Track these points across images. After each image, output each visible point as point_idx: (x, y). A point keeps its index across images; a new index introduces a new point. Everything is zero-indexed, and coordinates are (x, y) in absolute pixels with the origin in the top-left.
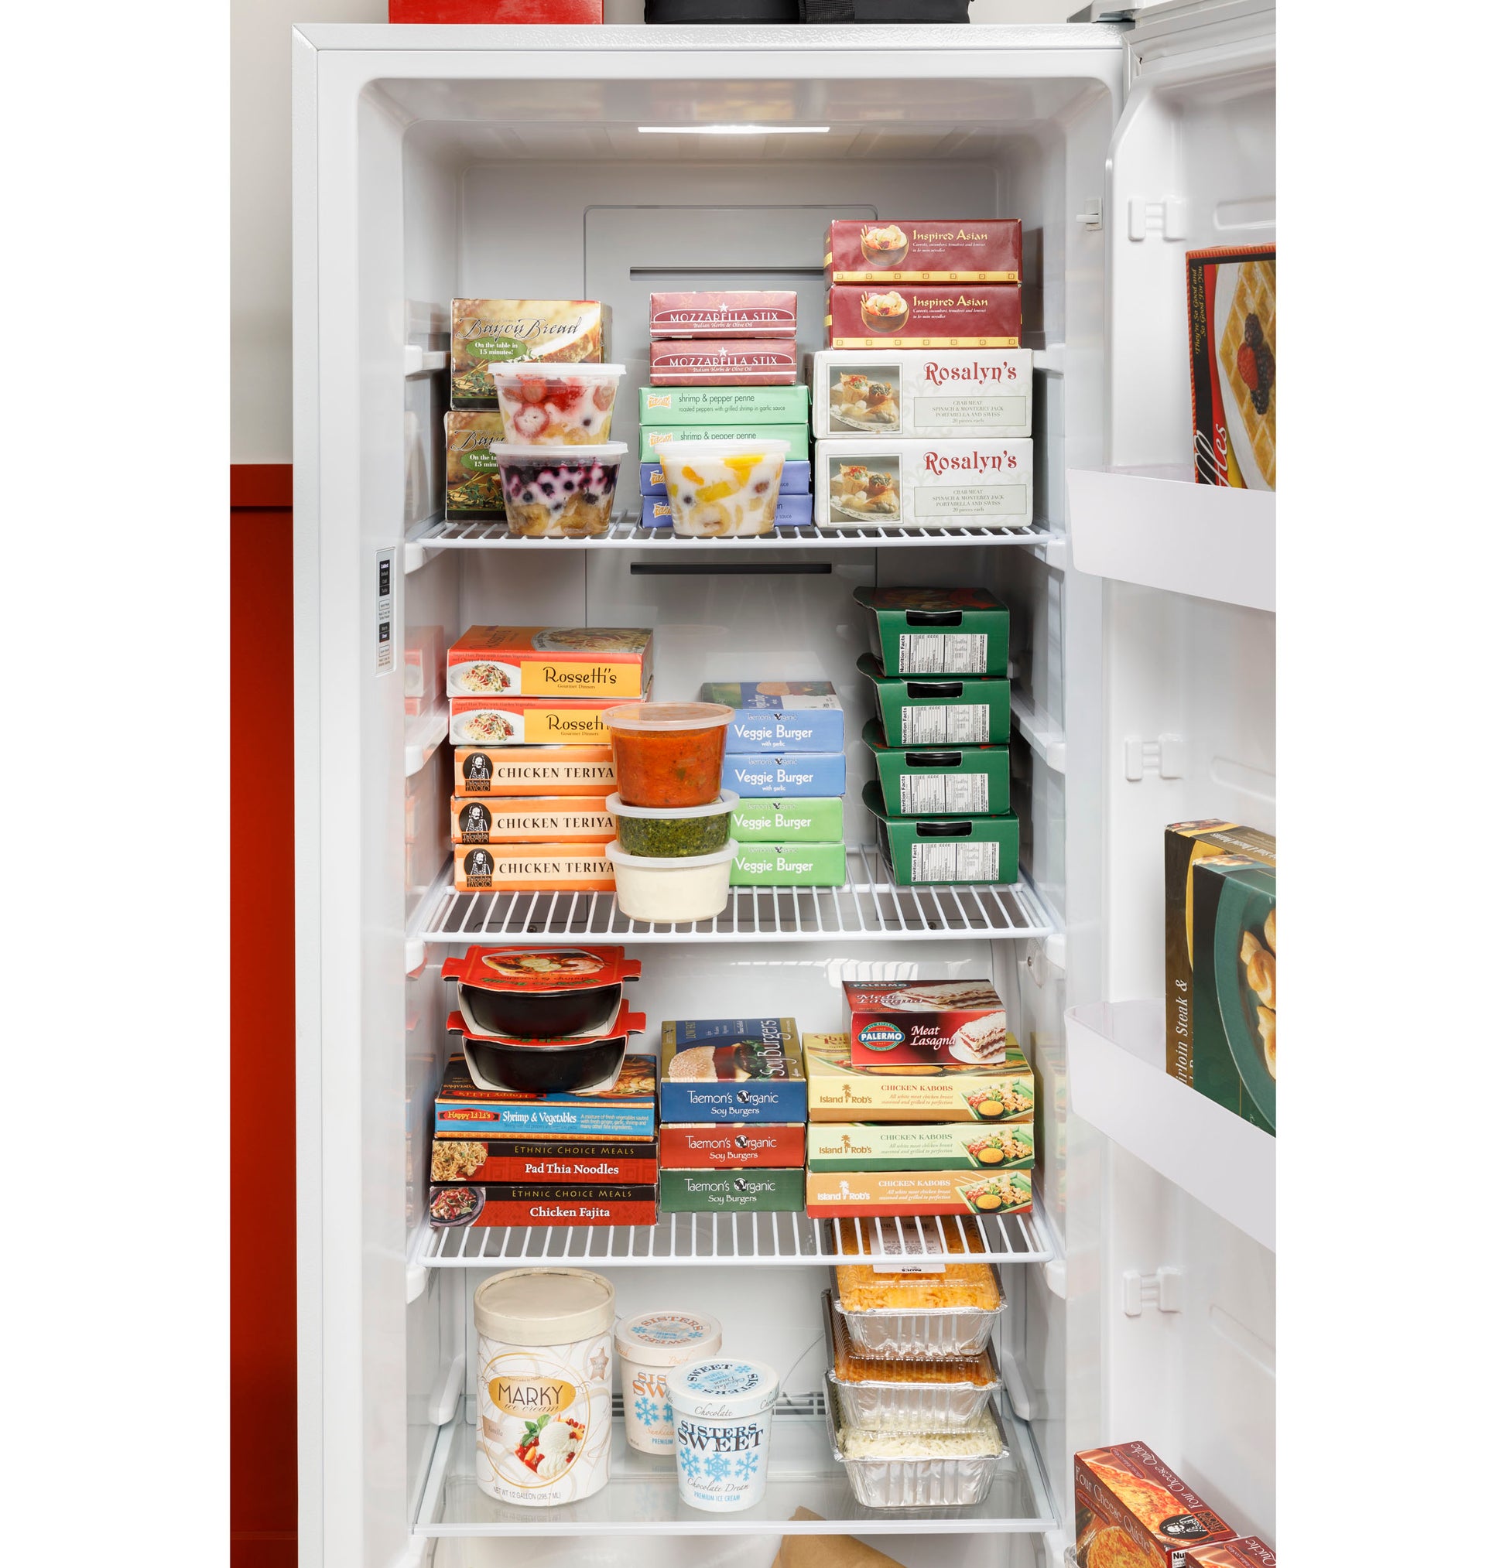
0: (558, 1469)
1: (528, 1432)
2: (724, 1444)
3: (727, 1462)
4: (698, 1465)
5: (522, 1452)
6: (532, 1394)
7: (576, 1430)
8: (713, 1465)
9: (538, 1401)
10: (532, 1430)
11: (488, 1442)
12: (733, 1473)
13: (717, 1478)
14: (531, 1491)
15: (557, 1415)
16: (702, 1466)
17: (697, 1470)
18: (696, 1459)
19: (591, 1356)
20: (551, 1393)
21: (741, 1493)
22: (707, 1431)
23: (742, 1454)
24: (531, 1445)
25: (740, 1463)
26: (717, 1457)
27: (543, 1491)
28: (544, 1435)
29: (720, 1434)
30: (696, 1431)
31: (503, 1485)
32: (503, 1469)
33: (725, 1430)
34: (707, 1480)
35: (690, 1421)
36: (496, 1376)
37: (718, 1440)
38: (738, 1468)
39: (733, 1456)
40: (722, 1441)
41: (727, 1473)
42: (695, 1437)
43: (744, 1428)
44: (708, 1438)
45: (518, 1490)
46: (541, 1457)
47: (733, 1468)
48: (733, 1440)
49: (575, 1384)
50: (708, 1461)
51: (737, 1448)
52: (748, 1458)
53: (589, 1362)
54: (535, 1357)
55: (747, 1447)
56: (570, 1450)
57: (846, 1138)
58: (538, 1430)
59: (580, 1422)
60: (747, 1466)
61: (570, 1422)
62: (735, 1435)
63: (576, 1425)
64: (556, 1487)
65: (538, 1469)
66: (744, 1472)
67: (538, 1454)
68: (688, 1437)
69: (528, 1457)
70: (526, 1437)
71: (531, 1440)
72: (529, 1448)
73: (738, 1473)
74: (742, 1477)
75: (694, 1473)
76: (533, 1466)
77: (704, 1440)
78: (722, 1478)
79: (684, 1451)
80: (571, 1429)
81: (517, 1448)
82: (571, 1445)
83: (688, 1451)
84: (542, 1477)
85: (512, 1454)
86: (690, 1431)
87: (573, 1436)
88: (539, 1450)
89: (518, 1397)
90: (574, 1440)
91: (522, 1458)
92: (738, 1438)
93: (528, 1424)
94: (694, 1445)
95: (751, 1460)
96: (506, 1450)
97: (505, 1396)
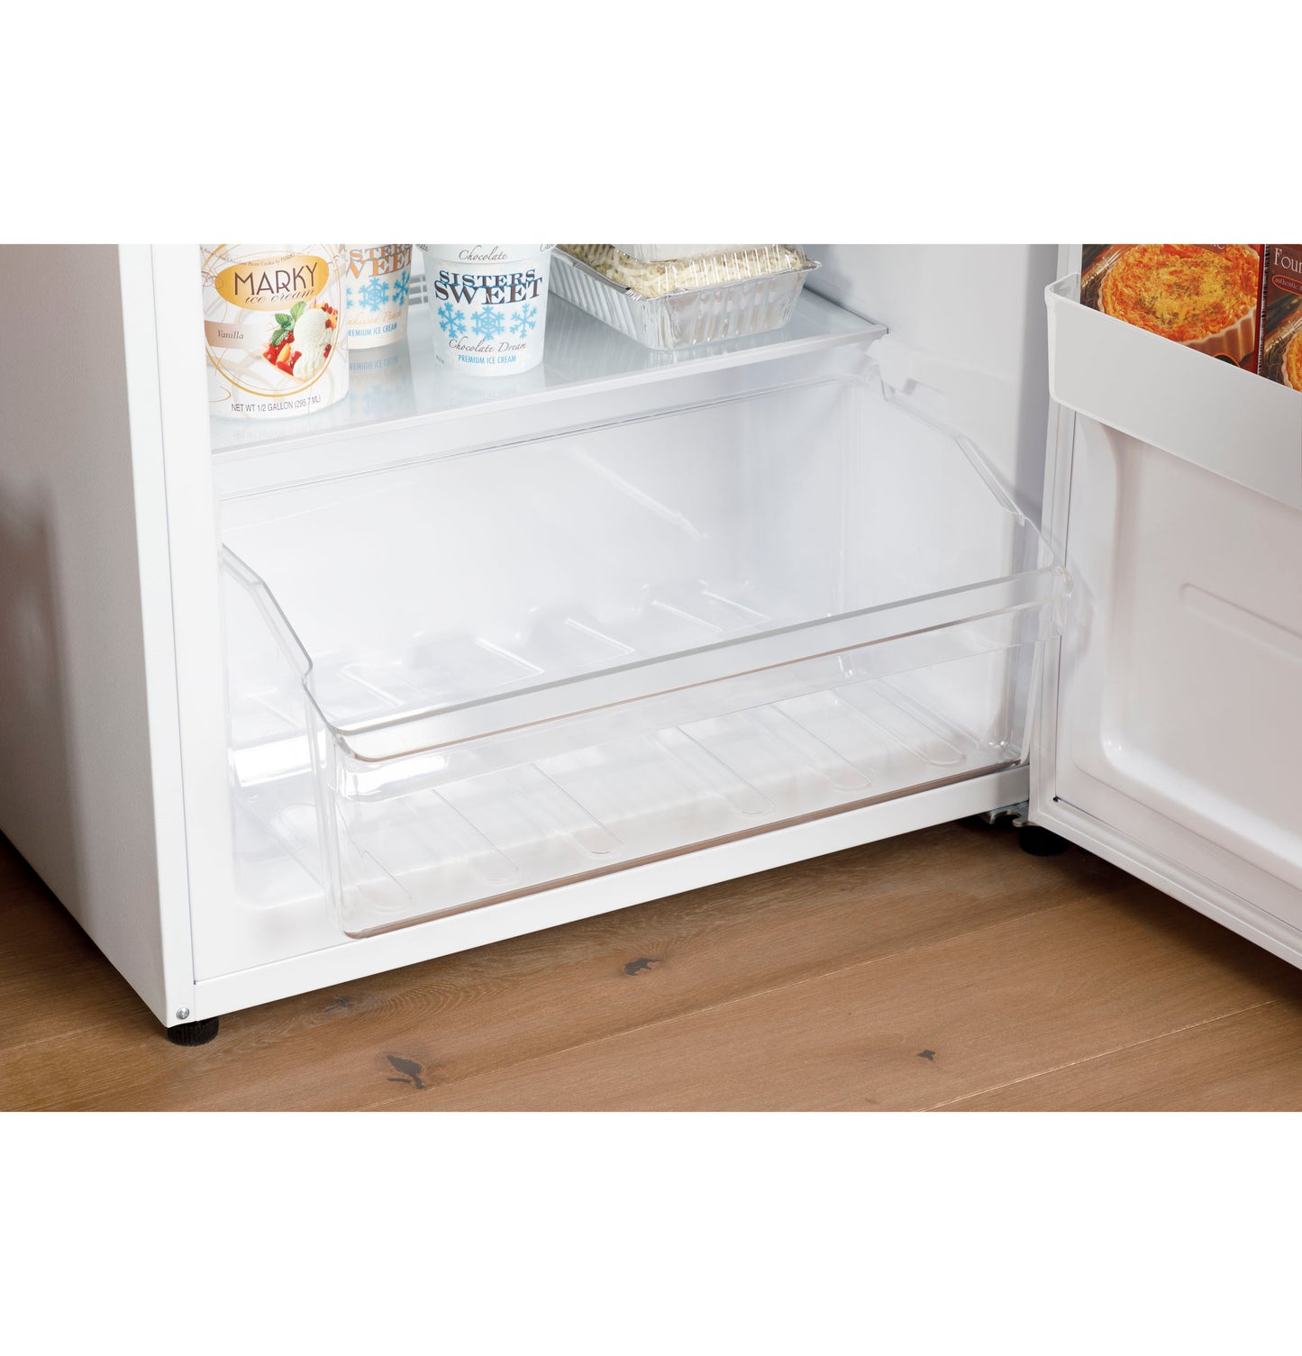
0: (316, 367)
1: (279, 327)
4: (464, 323)
5: (273, 353)
6: (283, 278)
7: (331, 317)
8: (482, 321)
9: (291, 286)
10: (285, 323)
12: (509, 330)
13: (488, 336)
15: (313, 301)
20: (305, 274)
24: (284, 342)
25: (516, 317)
27: (301, 396)
28: (299, 329)
31: (246, 398)
32: (246, 380)
34: (474, 340)
36: (230, 265)
38: (513, 323)
41: (500, 330)
43: (520, 275)
45: (268, 401)
46: (298, 355)
47: (508, 323)
49: (328, 260)
52: (525, 312)
55: (524, 299)
56: (327, 342)
58: (292, 323)
59: (336, 306)
60: (524, 321)
61: (325, 308)
63: (330, 310)
64: (316, 390)
65: (294, 371)
66: (521, 328)
67: (293, 353)
69: (281, 358)
70: (278, 333)
71: (285, 336)
72: (281, 347)
73: (513, 330)
76: (287, 368)
78: (494, 335)
80: (326, 315)
81: (266, 349)
82: (327, 336)
84: (300, 379)
85: (258, 358)
87: (328, 324)
88: (295, 347)
89: (265, 285)
90: (330, 329)
91: (273, 361)
93: (278, 317)
95: (528, 313)
96: (251, 355)
97: (245, 289)
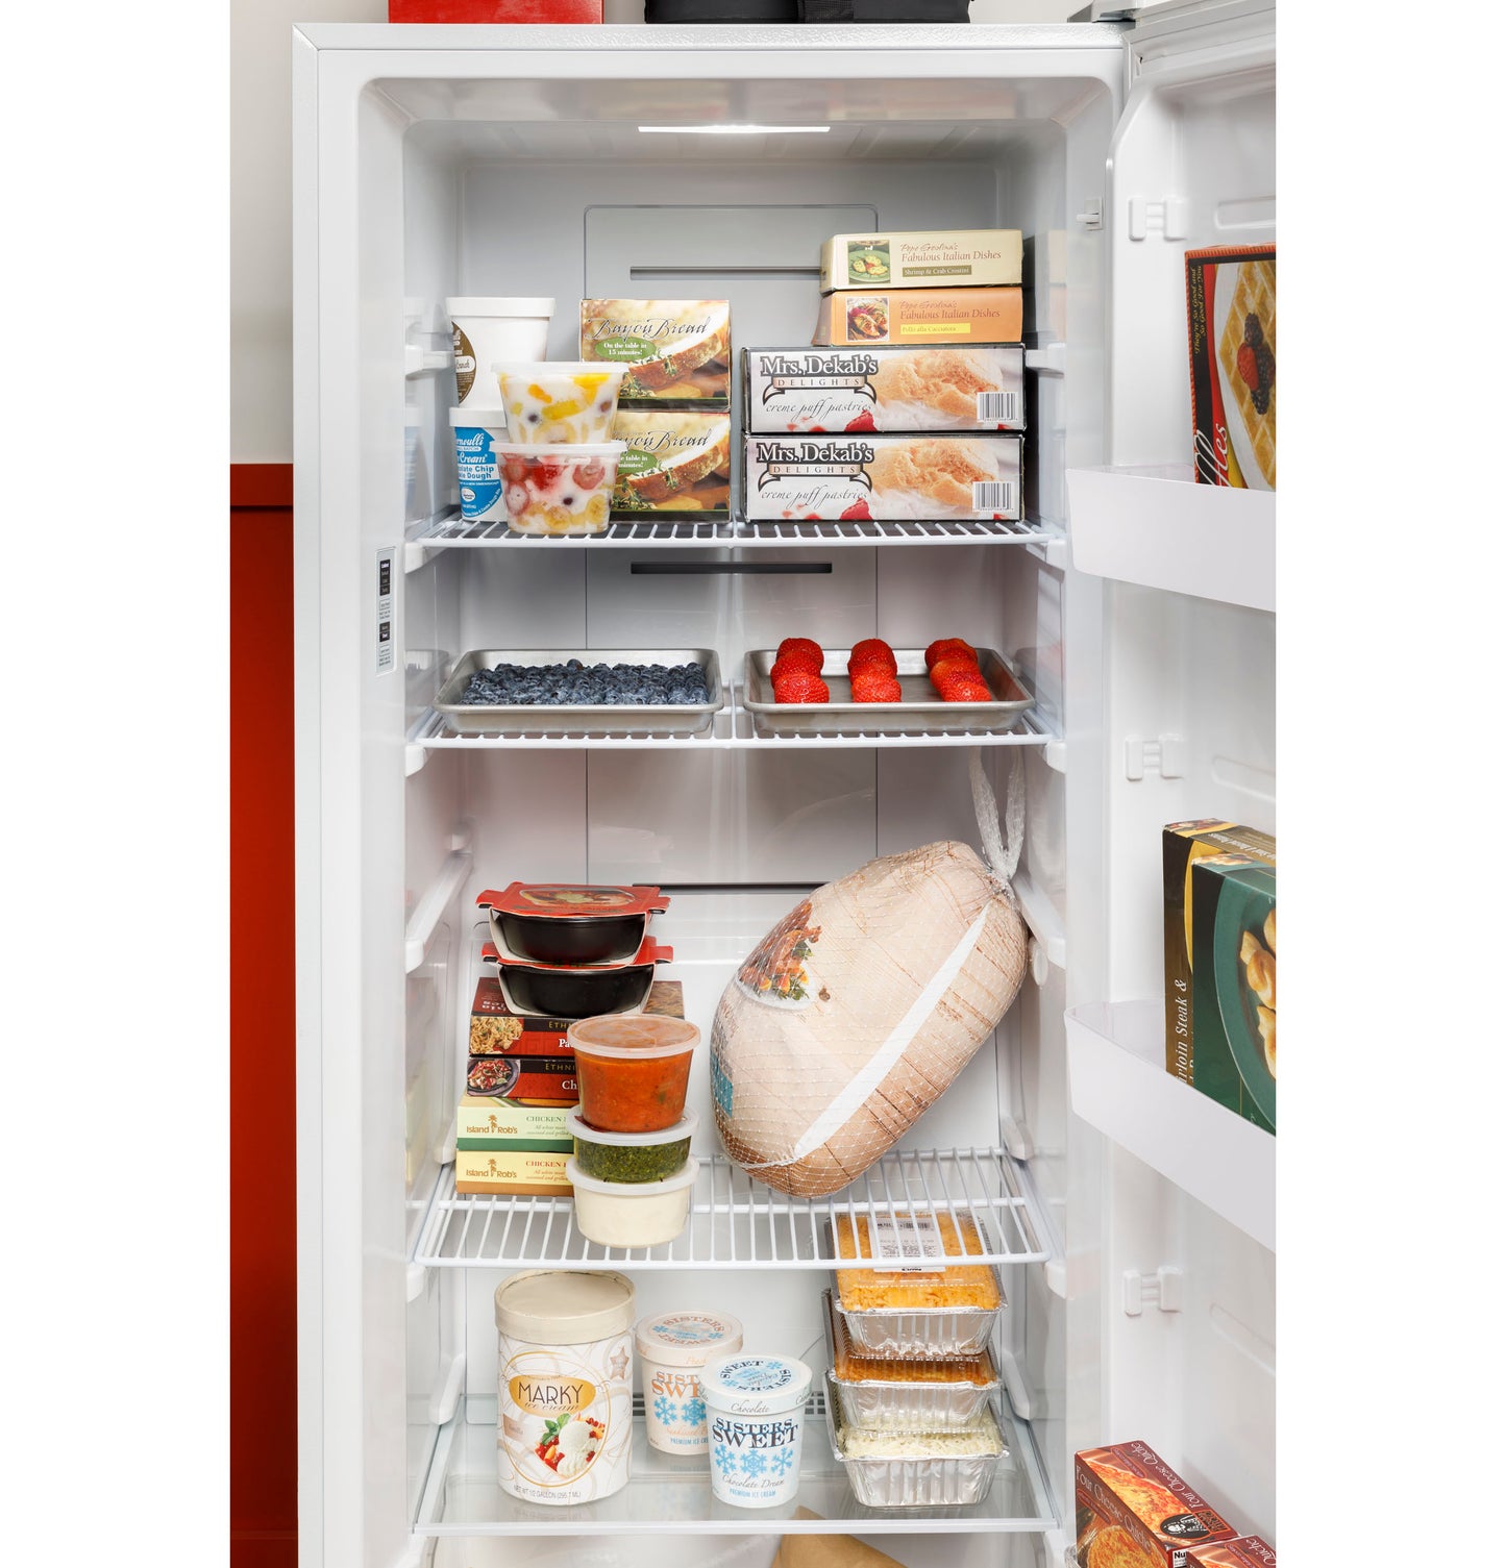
1: (547, 1431)
2: (760, 1440)
3: (763, 1458)
4: (734, 1462)
5: (542, 1450)
6: (552, 1393)
8: (749, 1461)
9: (558, 1400)
10: (552, 1429)
12: (769, 1469)
13: (754, 1475)
14: (551, 1489)
16: (739, 1463)
17: (733, 1467)
18: (731, 1456)
19: (612, 1355)
20: (571, 1392)
21: (776, 1488)
22: (744, 1427)
23: (778, 1450)
24: (551, 1444)
25: (776, 1458)
26: (753, 1453)
27: (562, 1490)
28: (564, 1434)
29: (756, 1430)
30: (732, 1427)
31: (523, 1484)
32: (523, 1468)
33: (761, 1426)
34: (742, 1476)
35: (725, 1418)
36: (517, 1375)
37: (754, 1436)
38: (773, 1464)
39: (769, 1452)
40: (758, 1437)
41: (763, 1469)
42: (731, 1434)
43: (780, 1424)
44: (744, 1435)
45: (537, 1488)
46: (561, 1456)
47: (769, 1463)
48: (770, 1436)
49: (594, 1383)
50: (744, 1458)
51: (773, 1444)
52: (783, 1454)
53: (610, 1362)
54: (556, 1356)
55: (783, 1443)
58: (558, 1429)
60: (783, 1462)
61: (590, 1421)
62: (771, 1431)
63: (596, 1424)
66: (780, 1468)
67: (557, 1453)
68: (723, 1434)
69: (548, 1456)
70: (546, 1436)
71: (551, 1439)
72: (549, 1447)
73: (773, 1469)
74: (778, 1472)
75: (730, 1470)
77: (740, 1437)
78: (759, 1473)
79: (719, 1448)
80: (591, 1428)
82: (591, 1444)
83: (723, 1448)
85: (532, 1452)
86: (726, 1428)
87: (593, 1435)
88: (559, 1449)
90: (594, 1439)
91: (542, 1457)
92: (774, 1434)
93: (547, 1423)
94: (730, 1442)
95: (786, 1456)
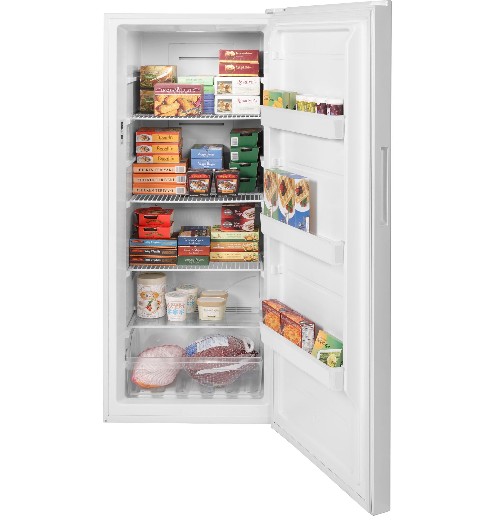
0: (155, 310)
7: (159, 303)
11: (140, 306)
15: (155, 299)
56: (158, 307)
57: (219, 235)
59: (160, 301)
64: (155, 314)
65: (151, 311)
76: (150, 310)
81: (147, 306)
84: (152, 312)
89: (147, 296)
96: (144, 307)
97: (144, 296)
